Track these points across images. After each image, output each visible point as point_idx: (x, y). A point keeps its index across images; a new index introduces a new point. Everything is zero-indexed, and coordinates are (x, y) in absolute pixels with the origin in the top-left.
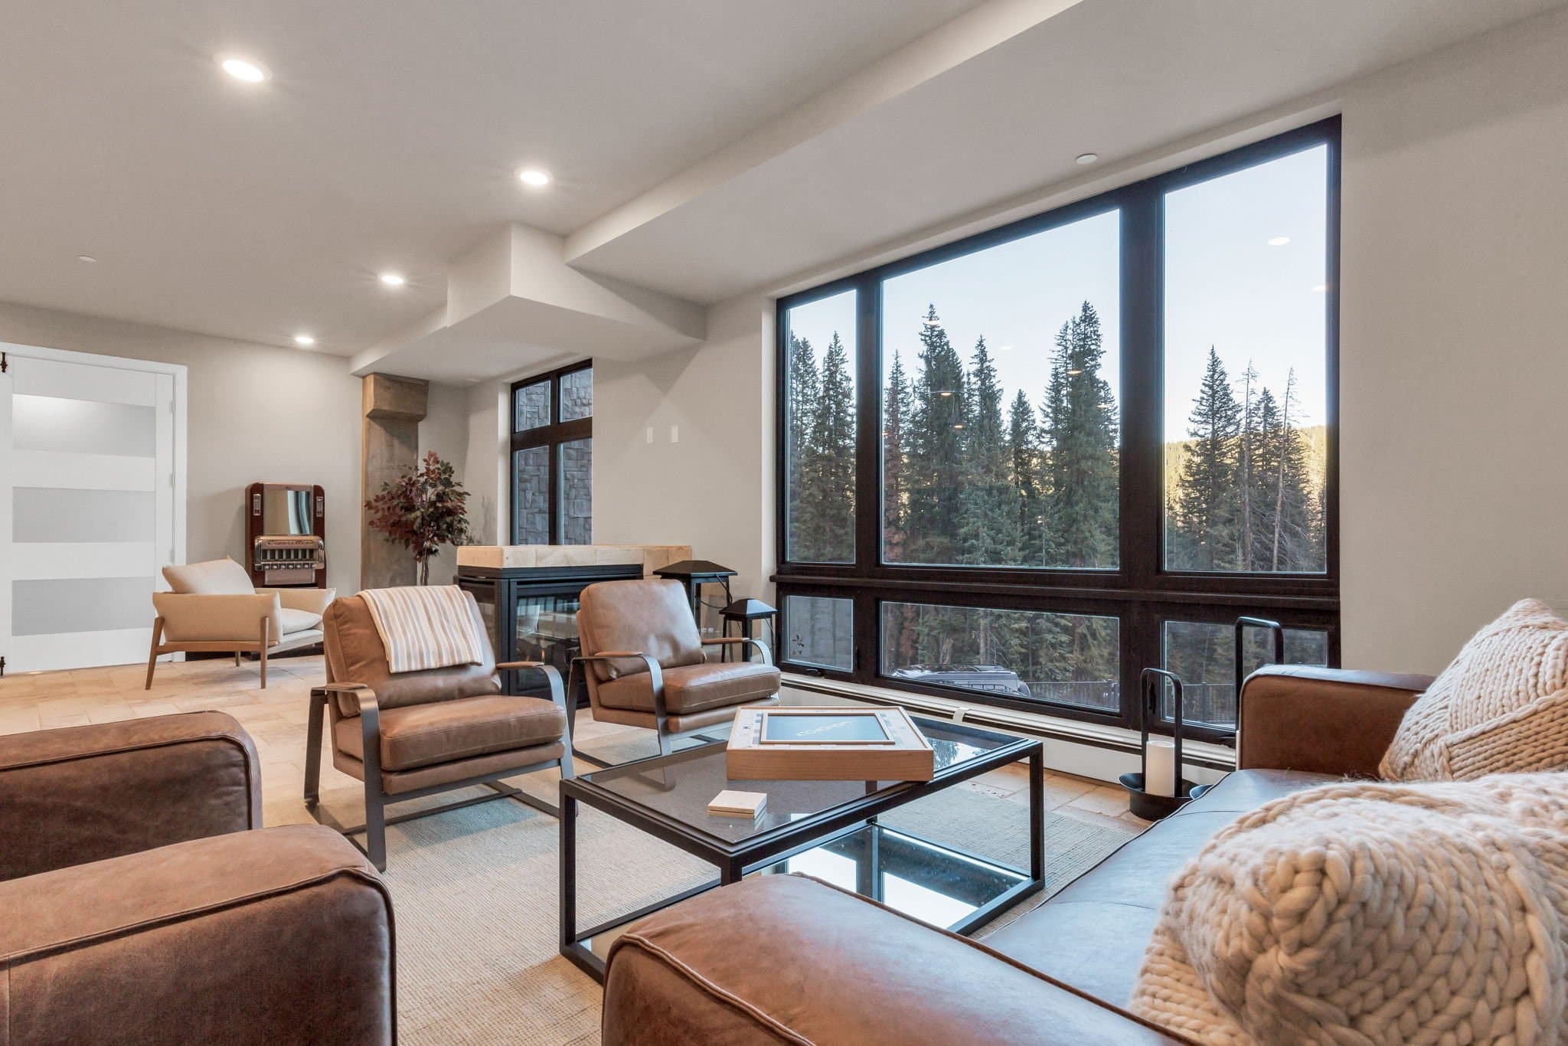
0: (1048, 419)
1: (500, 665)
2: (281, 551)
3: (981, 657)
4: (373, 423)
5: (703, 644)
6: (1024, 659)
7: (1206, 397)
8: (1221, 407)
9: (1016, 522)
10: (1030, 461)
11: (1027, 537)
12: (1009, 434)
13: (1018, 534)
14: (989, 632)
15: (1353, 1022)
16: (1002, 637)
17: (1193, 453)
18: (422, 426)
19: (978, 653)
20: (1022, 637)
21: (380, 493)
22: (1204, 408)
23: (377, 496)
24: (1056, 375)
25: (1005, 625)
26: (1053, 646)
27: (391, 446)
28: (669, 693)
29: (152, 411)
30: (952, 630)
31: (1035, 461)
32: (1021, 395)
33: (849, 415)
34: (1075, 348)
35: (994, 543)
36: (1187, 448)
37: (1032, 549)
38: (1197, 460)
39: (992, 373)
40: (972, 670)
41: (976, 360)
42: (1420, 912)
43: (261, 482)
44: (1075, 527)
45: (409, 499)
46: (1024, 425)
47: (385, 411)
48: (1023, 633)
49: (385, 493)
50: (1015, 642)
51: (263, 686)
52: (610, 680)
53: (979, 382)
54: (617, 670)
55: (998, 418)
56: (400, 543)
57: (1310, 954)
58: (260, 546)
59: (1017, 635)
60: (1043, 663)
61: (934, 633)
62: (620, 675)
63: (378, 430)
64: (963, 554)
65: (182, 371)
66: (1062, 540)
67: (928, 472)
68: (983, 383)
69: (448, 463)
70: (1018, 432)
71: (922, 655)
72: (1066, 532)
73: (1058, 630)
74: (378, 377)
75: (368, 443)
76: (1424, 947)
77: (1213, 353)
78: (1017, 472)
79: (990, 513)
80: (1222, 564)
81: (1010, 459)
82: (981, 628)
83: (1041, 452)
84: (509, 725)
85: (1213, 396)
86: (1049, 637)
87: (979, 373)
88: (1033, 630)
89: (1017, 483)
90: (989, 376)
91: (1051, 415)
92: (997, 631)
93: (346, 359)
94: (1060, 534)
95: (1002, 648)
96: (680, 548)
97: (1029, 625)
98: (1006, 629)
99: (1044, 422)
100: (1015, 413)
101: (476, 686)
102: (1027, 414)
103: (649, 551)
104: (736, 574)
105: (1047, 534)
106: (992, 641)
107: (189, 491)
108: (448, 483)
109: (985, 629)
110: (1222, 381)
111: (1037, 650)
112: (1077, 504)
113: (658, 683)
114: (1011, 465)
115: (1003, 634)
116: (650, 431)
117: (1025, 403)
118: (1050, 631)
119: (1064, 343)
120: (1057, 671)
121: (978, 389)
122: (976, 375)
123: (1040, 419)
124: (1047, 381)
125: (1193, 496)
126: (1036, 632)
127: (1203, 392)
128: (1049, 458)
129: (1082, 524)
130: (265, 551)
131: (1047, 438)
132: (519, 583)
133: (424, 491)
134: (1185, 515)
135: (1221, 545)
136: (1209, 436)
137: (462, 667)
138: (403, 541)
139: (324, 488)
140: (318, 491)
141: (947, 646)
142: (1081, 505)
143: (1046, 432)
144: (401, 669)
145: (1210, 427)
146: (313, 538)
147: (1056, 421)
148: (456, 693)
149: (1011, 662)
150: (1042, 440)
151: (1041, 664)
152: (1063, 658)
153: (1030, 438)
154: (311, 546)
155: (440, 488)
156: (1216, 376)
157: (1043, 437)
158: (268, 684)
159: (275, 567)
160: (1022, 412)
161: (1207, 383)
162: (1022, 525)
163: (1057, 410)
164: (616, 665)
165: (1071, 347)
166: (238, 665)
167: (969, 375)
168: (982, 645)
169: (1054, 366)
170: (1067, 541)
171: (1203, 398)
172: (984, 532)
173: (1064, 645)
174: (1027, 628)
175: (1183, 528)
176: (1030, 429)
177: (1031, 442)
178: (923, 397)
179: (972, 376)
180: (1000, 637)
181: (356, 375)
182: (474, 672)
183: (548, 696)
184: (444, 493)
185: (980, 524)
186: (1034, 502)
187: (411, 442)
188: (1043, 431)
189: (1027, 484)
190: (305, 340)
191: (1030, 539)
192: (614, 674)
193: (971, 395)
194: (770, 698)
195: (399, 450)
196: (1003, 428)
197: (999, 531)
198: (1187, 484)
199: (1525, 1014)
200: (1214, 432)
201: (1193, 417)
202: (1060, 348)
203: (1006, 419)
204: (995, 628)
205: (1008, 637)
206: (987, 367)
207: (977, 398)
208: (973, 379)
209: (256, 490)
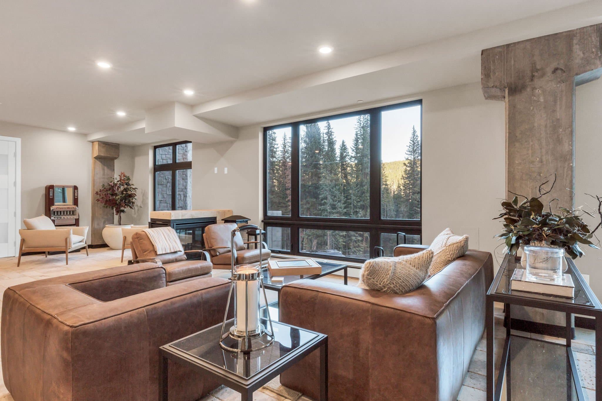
0: (354, 152)
1: (186, 251)
2: (61, 212)
3: (328, 247)
4: (97, 161)
5: (244, 243)
6: (345, 247)
7: (411, 145)
8: (416, 149)
9: (341, 193)
10: (347, 168)
11: (346, 199)
12: (339, 157)
13: (342, 198)
14: (331, 237)
15: (374, 279)
16: (336, 238)
17: (407, 166)
18: (116, 161)
19: (327, 245)
20: (344, 238)
21: (102, 189)
22: (411, 149)
23: (100, 190)
24: (357, 135)
25: (337, 234)
26: (355, 241)
27: (104, 170)
28: (239, 259)
29: (7, 156)
30: (318, 236)
31: (349, 168)
32: (343, 142)
33: (275, 148)
34: (364, 124)
35: (333, 201)
36: (405, 164)
37: (347, 203)
38: (408, 169)
39: (332, 134)
40: (325, 251)
41: (326, 128)
42: (379, 267)
43: (52, 184)
44: (364, 195)
45: (113, 191)
46: (345, 154)
47: (102, 156)
48: (344, 237)
49: (103, 188)
50: (341, 240)
51: (67, 264)
52: (217, 255)
53: (328, 137)
54: (219, 252)
55: (335, 151)
56: (110, 208)
57: (369, 271)
58: (53, 210)
59: (342, 238)
60: (352, 248)
61: (310, 238)
62: (220, 254)
63: (98, 163)
64: (321, 206)
65: (19, 140)
66: (359, 200)
67: (307, 173)
68: (329, 138)
69: (129, 177)
70: (342, 157)
71: (305, 247)
72: (360, 197)
73: (357, 235)
74: (99, 143)
75: (94, 168)
76: (380, 270)
77: (414, 128)
78: (342, 173)
79: (331, 189)
80: (417, 209)
81: (339, 168)
82: (328, 235)
83: (351, 165)
84: (198, 268)
85: (414, 145)
86: (354, 238)
87: (327, 133)
88: (348, 235)
89: (342, 177)
90: (331, 135)
91: (355, 151)
92: (334, 236)
93: (85, 135)
94: (358, 197)
95: (336, 243)
96: (229, 211)
97: (346, 234)
98: (338, 235)
99: (352, 153)
100: (341, 149)
101: (180, 258)
102: (345, 150)
103: (219, 212)
104: (250, 220)
105: (353, 197)
106: (332, 240)
107: (22, 189)
108: (128, 184)
109: (330, 235)
110: (417, 139)
111: (349, 243)
112: (364, 186)
113: (236, 256)
114: (340, 170)
115: (336, 237)
116: (216, 169)
117: (345, 145)
118: (355, 236)
119: (360, 122)
120: (357, 251)
121: (327, 140)
122: (326, 134)
123: (351, 152)
124: (353, 137)
125: (407, 183)
126: (349, 237)
127: (410, 143)
128: (354, 167)
129: (366, 194)
130: (54, 212)
131: (353, 159)
132: (177, 224)
133: (119, 187)
134: (404, 190)
135: (416, 201)
136: (413, 160)
137: (175, 252)
138: (111, 207)
139: (78, 186)
140: (75, 188)
141: (315, 242)
142: (366, 186)
143: (353, 157)
144: (160, 254)
145: (413, 156)
146: (73, 206)
147: (357, 153)
148: (175, 260)
149: (340, 248)
150: (351, 160)
151: (351, 249)
152: (359, 246)
153: (347, 159)
154: (73, 209)
155: (126, 186)
156: (415, 137)
157: (352, 159)
158: (69, 263)
159: (59, 218)
160: (344, 149)
161: (412, 139)
162: (344, 194)
163: (357, 149)
164: (219, 251)
165: (362, 124)
166: (46, 257)
167: (323, 134)
168: (329, 242)
169: (356, 131)
170: (361, 200)
171: (410, 145)
172: (329, 197)
173: (360, 241)
174: (346, 235)
175: (404, 195)
176: (347, 156)
177: (347, 161)
178: (305, 142)
179: (324, 134)
180: (335, 239)
181: (90, 141)
182: (179, 254)
183: (205, 259)
184: (127, 188)
185: (328, 194)
186: (348, 185)
187: (112, 168)
188: (352, 157)
189: (346, 177)
190: (72, 129)
191: (347, 200)
192: (218, 254)
193: (324, 142)
194: (267, 260)
195: (107, 170)
196: (336, 156)
197: (335, 197)
198: (405, 178)
199: (388, 276)
200: (414, 158)
201: (407, 152)
202: (358, 124)
203: (338, 152)
204: (334, 235)
205: (339, 238)
206: (331, 131)
207: (326, 143)
208: (325, 136)
209: (50, 188)
